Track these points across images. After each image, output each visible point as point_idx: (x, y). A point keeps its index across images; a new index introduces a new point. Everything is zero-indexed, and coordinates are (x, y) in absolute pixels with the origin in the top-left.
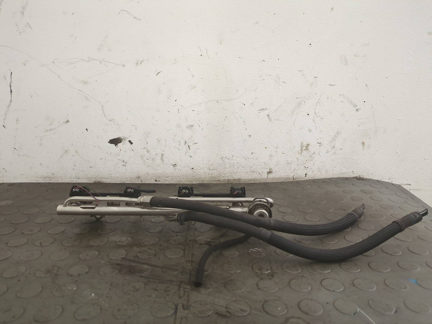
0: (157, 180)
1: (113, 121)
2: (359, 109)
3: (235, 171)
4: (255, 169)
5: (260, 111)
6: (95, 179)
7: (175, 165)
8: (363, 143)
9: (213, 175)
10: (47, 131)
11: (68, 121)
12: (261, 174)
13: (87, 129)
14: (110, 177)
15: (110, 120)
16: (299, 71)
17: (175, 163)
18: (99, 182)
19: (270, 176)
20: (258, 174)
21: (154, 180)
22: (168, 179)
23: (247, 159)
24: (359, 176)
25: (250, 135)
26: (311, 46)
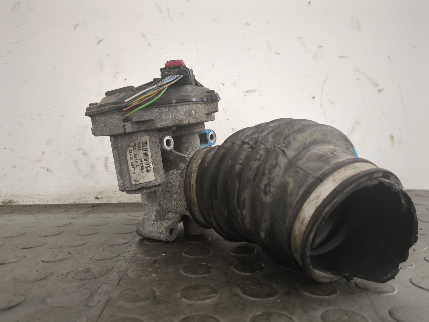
0: (99, 197)
2: (382, 90)
5: (246, 94)
8: (392, 137)
14: (27, 195)
16: (298, 38)
18: (10, 202)
21: (95, 198)
22: (114, 195)
25: (233, 128)
26: (311, 5)
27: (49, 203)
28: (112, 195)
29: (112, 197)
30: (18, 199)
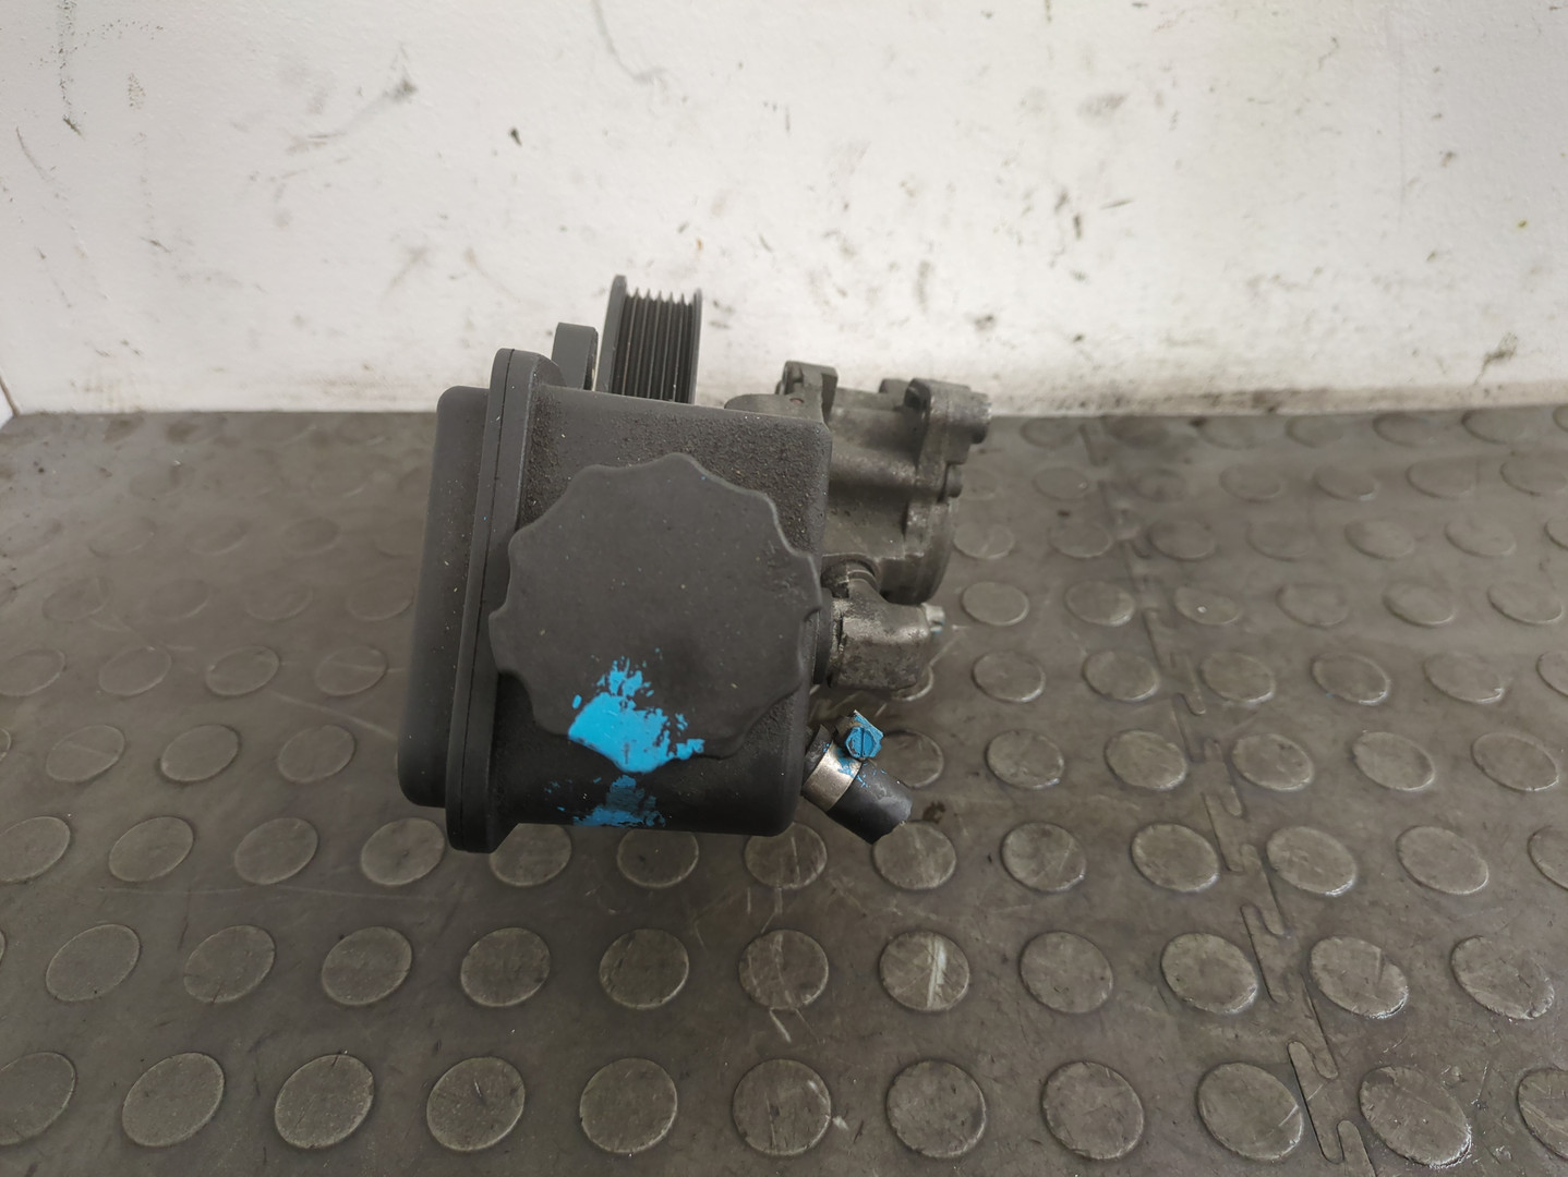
1: (656, 82)
3: (1311, 348)
4: (1422, 340)
7: (989, 318)
10: (298, 146)
11: (406, 89)
12: (1447, 362)
13: (514, 134)
15: (643, 78)
17: (987, 311)
19: (1499, 374)
20: (1434, 365)
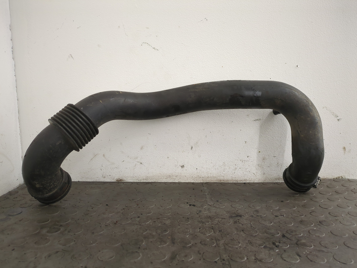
2: (340, 119)
3: (233, 171)
4: (250, 170)
6: (117, 178)
7: (183, 166)
8: (344, 148)
9: (214, 176)
12: (255, 174)
14: (130, 176)
17: (183, 165)
18: (121, 180)
20: (253, 175)
22: (176, 178)
23: (244, 161)
24: (341, 177)
25: (246, 142)
26: (298, 67)
27: (141, 181)
28: (175, 178)
29: (175, 179)
30: (125, 179)
